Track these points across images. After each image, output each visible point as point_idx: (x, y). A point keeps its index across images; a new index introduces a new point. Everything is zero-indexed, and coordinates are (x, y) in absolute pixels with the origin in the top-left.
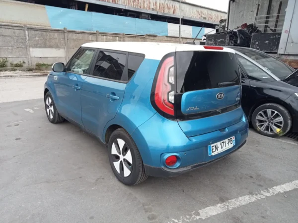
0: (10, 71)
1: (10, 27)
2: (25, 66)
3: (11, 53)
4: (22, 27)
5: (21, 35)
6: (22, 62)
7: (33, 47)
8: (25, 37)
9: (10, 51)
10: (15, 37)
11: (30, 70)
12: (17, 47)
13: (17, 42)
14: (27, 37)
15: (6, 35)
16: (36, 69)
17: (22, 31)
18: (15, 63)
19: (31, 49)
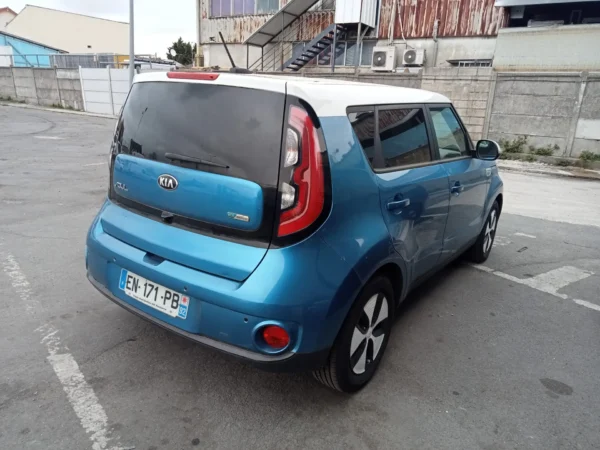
0: (523, 161)
1: (553, 79)
2: (557, 155)
3: (539, 127)
4: (577, 76)
5: (570, 92)
6: (553, 146)
7: (587, 117)
8: (577, 95)
9: (537, 123)
10: (555, 98)
11: (562, 164)
12: (553, 117)
13: (556, 106)
14: (581, 97)
15: (540, 93)
16: (577, 164)
17: (574, 85)
18: (538, 146)
19: (581, 122)
